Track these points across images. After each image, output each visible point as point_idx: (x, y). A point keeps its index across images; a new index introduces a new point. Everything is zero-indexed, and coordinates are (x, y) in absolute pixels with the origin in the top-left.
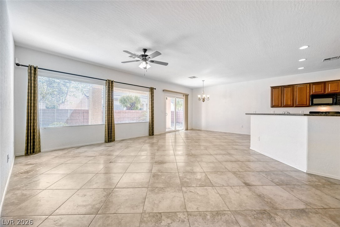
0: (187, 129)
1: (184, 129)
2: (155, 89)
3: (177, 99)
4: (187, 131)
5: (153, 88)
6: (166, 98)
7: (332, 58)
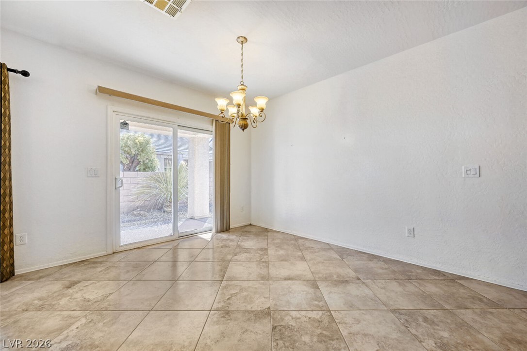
1: (214, 231)
4: (224, 235)
6: (122, 123)
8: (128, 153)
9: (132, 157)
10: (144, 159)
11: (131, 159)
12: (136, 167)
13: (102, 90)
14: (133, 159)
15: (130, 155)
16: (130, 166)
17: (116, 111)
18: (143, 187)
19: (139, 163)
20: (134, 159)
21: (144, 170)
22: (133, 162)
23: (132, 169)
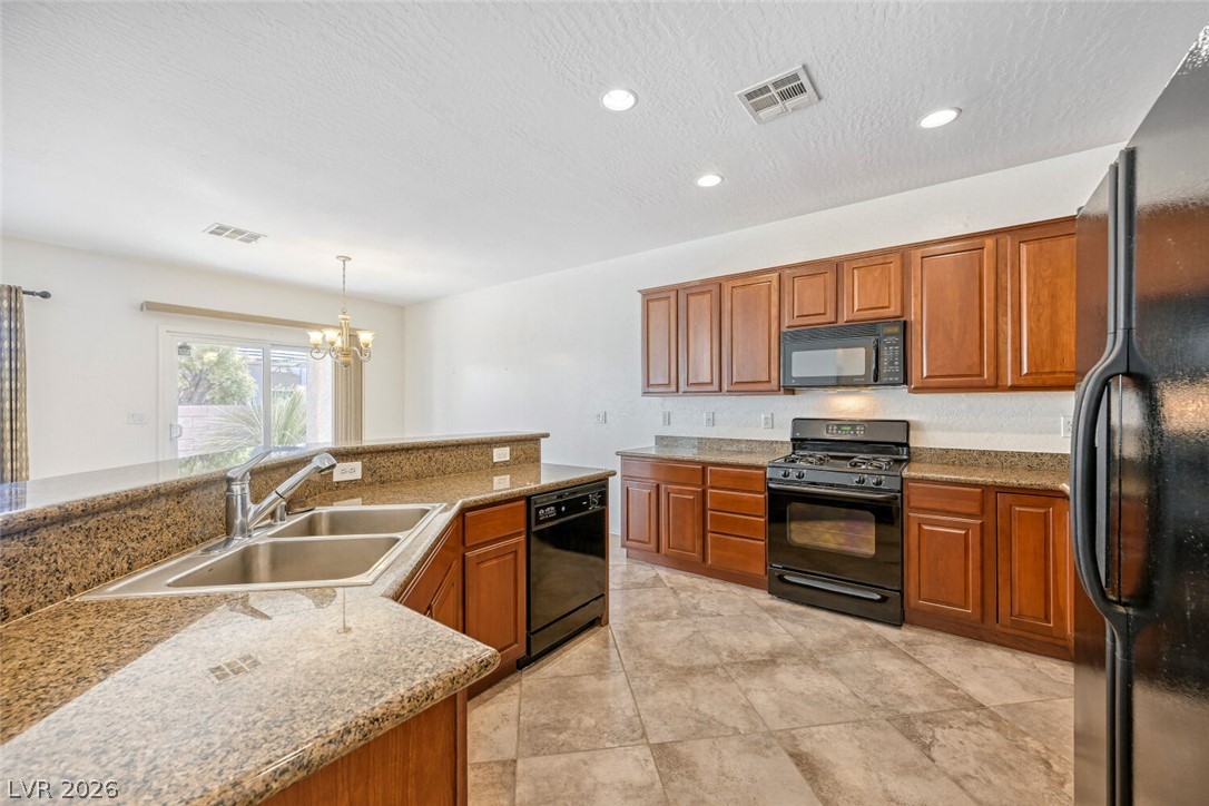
5: (21, 290)
6: (181, 347)
7: (776, 84)
8: (188, 369)
9: (196, 375)
10: (222, 380)
11: (193, 379)
12: (203, 394)
13: (150, 307)
14: (197, 379)
15: (191, 371)
16: (192, 393)
17: (171, 332)
18: (220, 434)
19: (210, 387)
20: (200, 379)
21: (223, 401)
22: (197, 385)
23: (196, 399)
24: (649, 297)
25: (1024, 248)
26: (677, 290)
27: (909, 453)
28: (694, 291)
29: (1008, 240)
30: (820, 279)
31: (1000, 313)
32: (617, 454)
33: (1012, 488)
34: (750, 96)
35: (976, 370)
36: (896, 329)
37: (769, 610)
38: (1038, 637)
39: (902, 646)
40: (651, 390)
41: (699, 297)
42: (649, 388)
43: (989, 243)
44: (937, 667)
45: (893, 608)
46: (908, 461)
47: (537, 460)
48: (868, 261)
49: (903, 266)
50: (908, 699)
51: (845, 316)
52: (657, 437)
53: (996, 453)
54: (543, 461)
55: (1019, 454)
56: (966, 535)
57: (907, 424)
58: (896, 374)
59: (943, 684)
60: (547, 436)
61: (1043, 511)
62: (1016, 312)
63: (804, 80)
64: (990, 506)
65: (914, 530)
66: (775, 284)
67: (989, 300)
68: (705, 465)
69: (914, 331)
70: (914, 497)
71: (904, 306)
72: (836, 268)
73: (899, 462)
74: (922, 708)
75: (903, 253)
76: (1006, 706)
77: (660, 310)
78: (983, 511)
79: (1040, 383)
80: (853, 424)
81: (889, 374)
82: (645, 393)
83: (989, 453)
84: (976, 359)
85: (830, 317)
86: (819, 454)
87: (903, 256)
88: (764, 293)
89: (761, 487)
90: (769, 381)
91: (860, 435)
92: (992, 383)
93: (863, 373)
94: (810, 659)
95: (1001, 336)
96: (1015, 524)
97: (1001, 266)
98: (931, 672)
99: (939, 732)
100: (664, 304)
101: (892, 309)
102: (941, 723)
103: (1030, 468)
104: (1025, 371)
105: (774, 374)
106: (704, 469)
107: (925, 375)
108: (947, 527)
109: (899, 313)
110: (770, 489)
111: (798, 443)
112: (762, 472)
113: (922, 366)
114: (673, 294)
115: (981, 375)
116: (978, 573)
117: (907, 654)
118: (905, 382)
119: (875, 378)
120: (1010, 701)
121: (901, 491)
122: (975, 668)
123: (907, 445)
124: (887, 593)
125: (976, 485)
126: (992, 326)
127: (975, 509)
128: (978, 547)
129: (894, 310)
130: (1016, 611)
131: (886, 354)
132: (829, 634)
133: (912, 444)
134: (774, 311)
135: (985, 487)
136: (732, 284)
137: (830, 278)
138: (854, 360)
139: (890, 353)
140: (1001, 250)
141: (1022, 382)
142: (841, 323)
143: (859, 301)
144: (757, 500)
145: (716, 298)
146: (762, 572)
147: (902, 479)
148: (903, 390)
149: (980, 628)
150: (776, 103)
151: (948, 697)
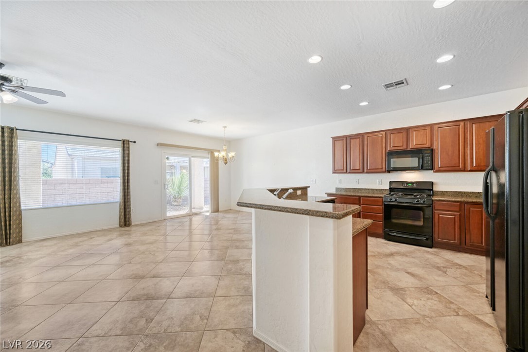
0: (216, 210)
1: (210, 211)
2: (135, 142)
3: (192, 159)
4: (216, 214)
5: (129, 141)
6: (167, 158)
7: (395, 83)
24: (335, 139)
25: (474, 125)
26: (346, 137)
27: (433, 193)
28: (353, 137)
29: (468, 123)
30: (402, 134)
31: (466, 146)
32: (326, 193)
33: (470, 202)
34: (386, 85)
35: (457, 165)
36: (429, 151)
37: (385, 243)
38: (479, 249)
39: (434, 253)
40: (336, 171)
41: (355, 140)
42: (335, 171)
43: (462, 124)
44: (445, 257)
45: (429, 242)
46: (433, 195)
47: (307, 194)
48: (419, 129)
49: (431, 130)
50: (438, 263)
51: (410, 147)
52: (336, 188)
53: (465, 192)
54: (309, 195)
55: (473, 192)
56: (455, 218)
57: (432, 183)
58: (429, 166)
59: (448, 261)
60: (309, 187)
61: (480, 209)
62: (471, 146)
63: (404, 81)
64: (463, 208)
65: (436, 216)
66: (384, 136)
67: (462, 142)
68: (360, 197)
69: (436, 151)
70: (437, 206)
71: (432, 144)
72: (407, 130)
73: (430, 195)
74: (442, 265)
75: (431, 126)
76: (468, 265)
77: (339, 144)
78: (460, 210)
79: (480, 169)
80: (412, 183)
81: (426, 166)
82: (334, 173)
83: (462, 192)
84: (458, 161)
85: (404, 147)
86: (401, 193)
87: (431, 127)
88: (380, 139)
89: (381, 204)
90: (382, 169)
91: (415, 186)
92: (463, 169)
93: (417, 166)
94: (403, 254)
95: (466, 154)
96: (471, 214)
97: (466, 131)
98: (444, 258)
99: (448, 270)
100: (341, 142)
101: (427, 145)
102: (449, 268)
103: (477, 197)
104: (474, 165)
105: (384, 166)
106: (359, 199)
107: (439, 166)
108: (447, 215)
109: (430, 146)
110: (385, 204)
111: (391, 190)
112: (381, 199)
113: (438, 163)
114: (345, 139)
115: (459, 166)
116: (459, 230)
117: (436, 254)
118: (432, 169)
119: (421, 168)
120: (470, 264)
121: (432, 204)
122: (458, 257)
123: (432, 190)
124: (427, 237)
125: (458, 202)
126: (463, 151)
127: (457, 209)
128: (459, 222)
129: (428, 145)
130: (472, 241)
131: (426, 159)
132: (408, 249)
133: (434, 190)
134: (384, 145)
135: (461, 202)
136: (367, 135)
137: (404, 134)
138: (414, 162)
139: (427, 159)
140: (466, 126)
141: (474, 169)
142: (408, 149)
143: (415, 142)
144: (380, 208)
145: (361, 139)
146: (382, 232)
147: (432, 200)
148: (431, 172)
149: (459, 247)
150: (393, 86)
151: (451, 263)
